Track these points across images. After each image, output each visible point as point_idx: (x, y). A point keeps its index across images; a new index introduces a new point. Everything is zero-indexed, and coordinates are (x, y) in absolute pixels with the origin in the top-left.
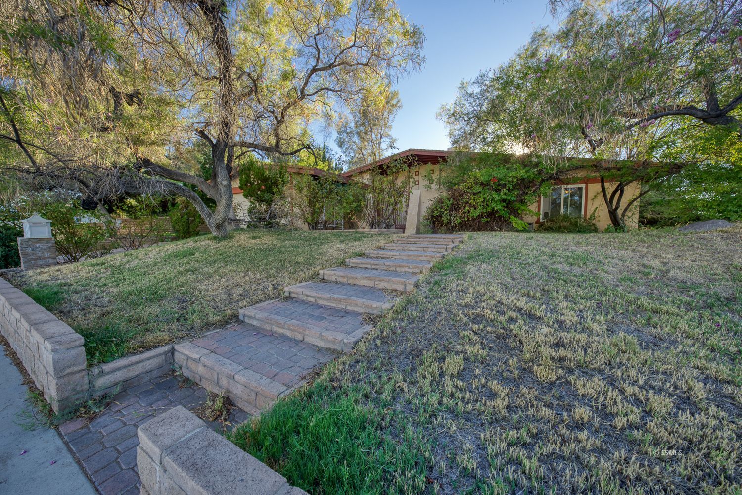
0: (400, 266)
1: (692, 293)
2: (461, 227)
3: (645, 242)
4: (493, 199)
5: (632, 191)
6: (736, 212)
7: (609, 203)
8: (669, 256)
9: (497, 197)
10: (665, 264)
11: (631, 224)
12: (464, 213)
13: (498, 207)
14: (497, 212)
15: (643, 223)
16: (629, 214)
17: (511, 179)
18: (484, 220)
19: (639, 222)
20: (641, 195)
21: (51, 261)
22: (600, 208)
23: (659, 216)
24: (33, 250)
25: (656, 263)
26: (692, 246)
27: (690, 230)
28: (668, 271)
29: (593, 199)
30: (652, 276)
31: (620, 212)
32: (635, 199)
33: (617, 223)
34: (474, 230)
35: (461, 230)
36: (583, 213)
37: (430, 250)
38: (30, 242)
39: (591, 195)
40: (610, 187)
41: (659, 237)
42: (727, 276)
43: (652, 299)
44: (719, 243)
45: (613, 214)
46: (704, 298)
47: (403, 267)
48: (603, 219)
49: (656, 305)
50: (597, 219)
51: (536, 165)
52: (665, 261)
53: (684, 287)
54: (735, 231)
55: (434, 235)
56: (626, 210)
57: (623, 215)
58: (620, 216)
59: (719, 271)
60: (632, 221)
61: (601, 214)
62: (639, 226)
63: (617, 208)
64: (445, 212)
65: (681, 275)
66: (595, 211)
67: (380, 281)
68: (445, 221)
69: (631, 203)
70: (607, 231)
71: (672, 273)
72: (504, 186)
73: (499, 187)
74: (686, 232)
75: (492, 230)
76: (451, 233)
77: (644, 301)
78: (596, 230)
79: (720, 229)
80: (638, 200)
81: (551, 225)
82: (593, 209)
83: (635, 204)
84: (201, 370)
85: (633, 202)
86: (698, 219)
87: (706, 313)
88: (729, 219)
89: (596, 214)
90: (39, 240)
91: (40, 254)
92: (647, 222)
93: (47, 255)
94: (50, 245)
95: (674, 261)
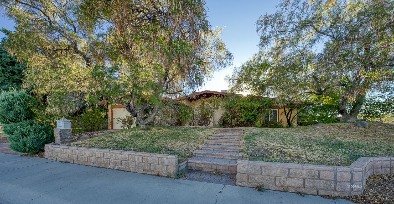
0: (231, 139)
1: (317, 142)
2: (236, 125)
3: (303, 130)
4: (249, 114)
5: (294, 112)
6: (326, 121)
7: (287, 116)
8: (310, 134)
9: (250, 114)
10: (310, 136)
11: (294, 124)
12: (237, 120)
13: (251, 118)
14: (250, 119)
15: (298, 124)
16: (294, 121)
17: (256, 107)
18: (245, 123)
19: (297, 124)
20: (298, 113)
21: (70, 140)
22: (284, 118)
23: (303, 122)
24: (64, 134)
25: (307, 136)
26: (316, 131)
27: (315, 126)
28: (311, 138)
29: (281, 115)
30: (308, 139)
31: (291, 120)
32: (295, 115)
33: (290, 124)
34: (241, 127)
35: (236, 127)
36: (277, 120)
37: (235, 133)
38: (63, 131)
39: (280, 113)
40: (287, 110)
41: (306, 129)
42: (324, 138)
43: (309, 143)
44: (322, 130)
45: (288, 121)
46: (320, 143)
47: (233, 139)
48: (285, 123)
49: (310, 144)
50: (282, 123)
51: (264, 102)
52: (310, 135)
53: (315, 141)
54: (326, 126)
55: (231, 129)
56: (293, 119)
57: (292, 121)
58: (291, 122)
59: (322, 137)
60: (295, 123)
61: (284, 121)
62: (297, 126)
63: (290, 118)
64: (230, 119)
65: (314, 138)
66: (282, 119)
67: (230, 143)
68: (230, 123)
69: (294, 117)
70: (286, 127)
71: (312, 138)
72: (253, 109)
73: (251, 110)
74: (313, 127)
75: (248, 127)
76: (232, 128)
77: (307, 144)
78: (282, 127)
79: (322, 126)
80: (296, 116)
81: (267, 125)
82: (281, 119)
83: (296, 117)
84: (203, 166)
85: (295, 116)
86: (315, 123)
87: (321, 146)
88: (324, 123)
89: (282, 121)
90: (67, 130)
91: (66, 136)
92: (300, 124)
93: (69, 137)
94: (70, 132)
95: (312, 135)
